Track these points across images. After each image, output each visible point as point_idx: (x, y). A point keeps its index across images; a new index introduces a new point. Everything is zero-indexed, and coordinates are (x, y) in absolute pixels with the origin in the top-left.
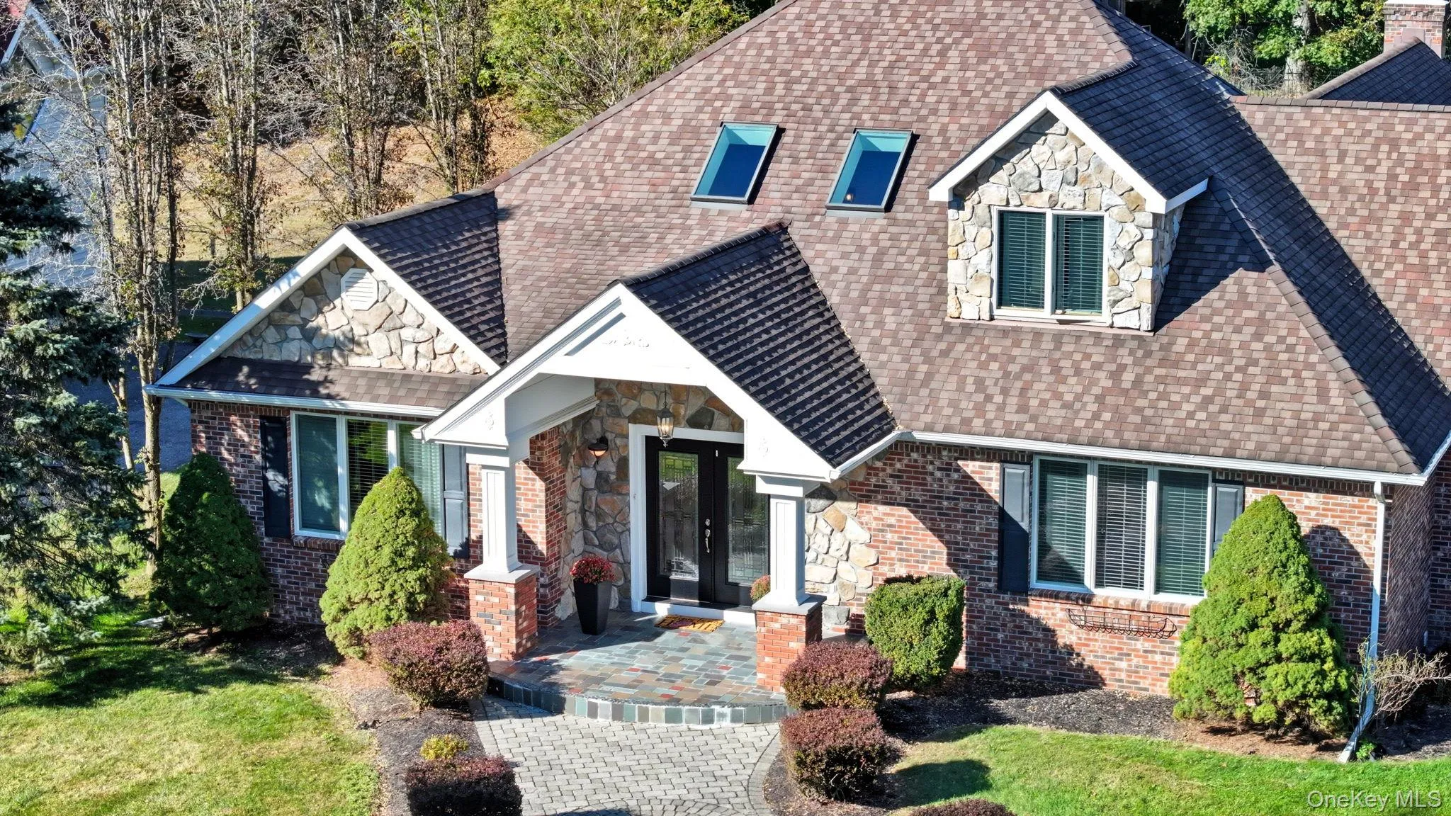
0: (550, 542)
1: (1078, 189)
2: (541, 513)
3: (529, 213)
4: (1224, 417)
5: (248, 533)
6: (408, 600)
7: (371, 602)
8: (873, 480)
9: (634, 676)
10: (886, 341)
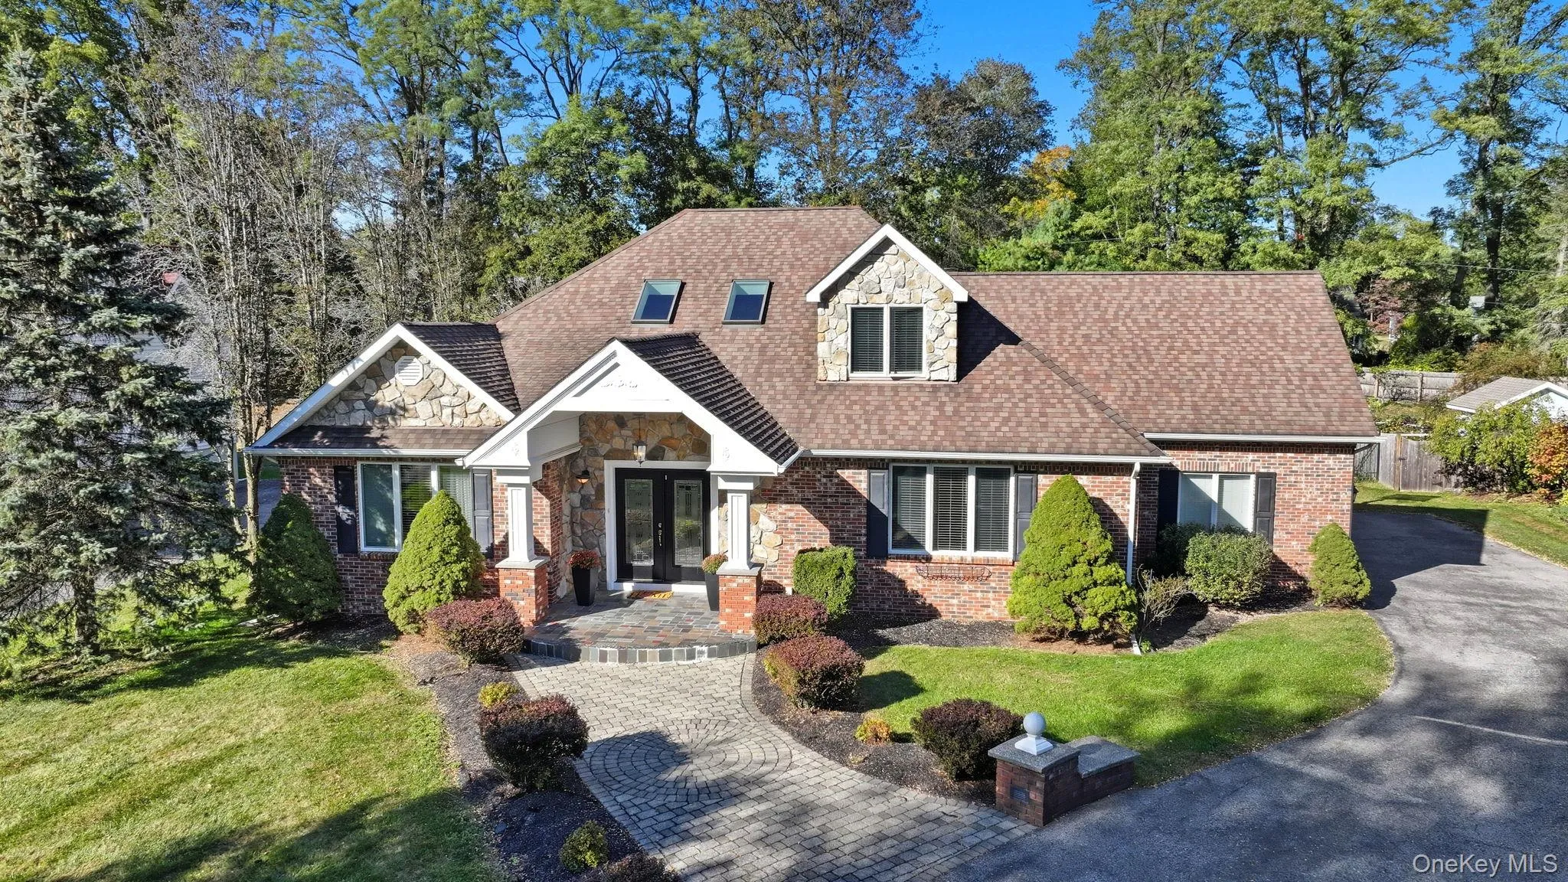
0: (554, 543)
1: (906, 290)
2: (547, 522)
3: (521, 335)
4: (1020, 429)
5: (325, 550)
6: (454, 586)
7: (425, 589)
8: (778, 487)
9: (626, 630)
10: (779, 397)
